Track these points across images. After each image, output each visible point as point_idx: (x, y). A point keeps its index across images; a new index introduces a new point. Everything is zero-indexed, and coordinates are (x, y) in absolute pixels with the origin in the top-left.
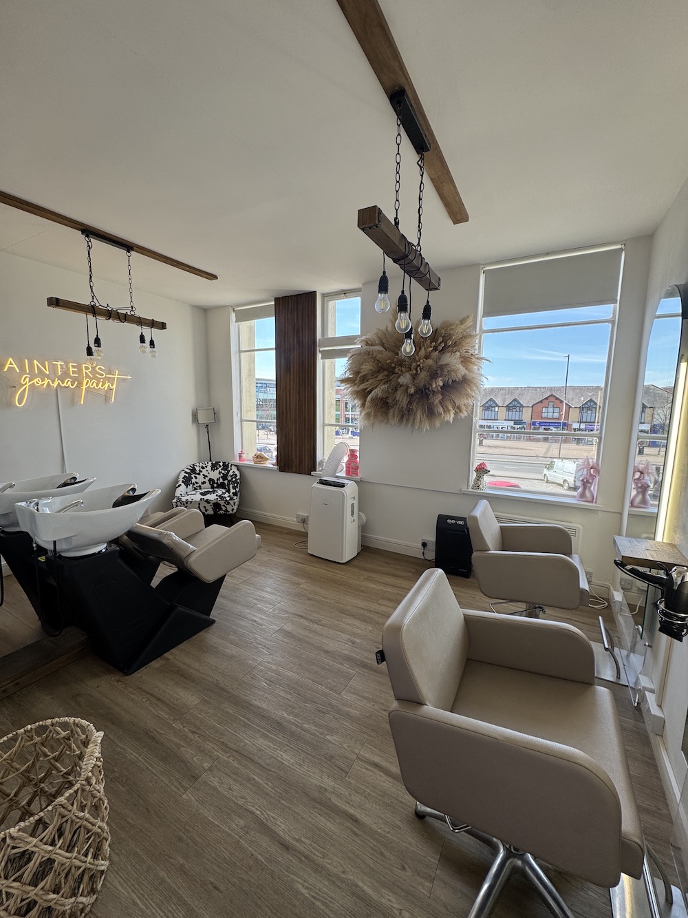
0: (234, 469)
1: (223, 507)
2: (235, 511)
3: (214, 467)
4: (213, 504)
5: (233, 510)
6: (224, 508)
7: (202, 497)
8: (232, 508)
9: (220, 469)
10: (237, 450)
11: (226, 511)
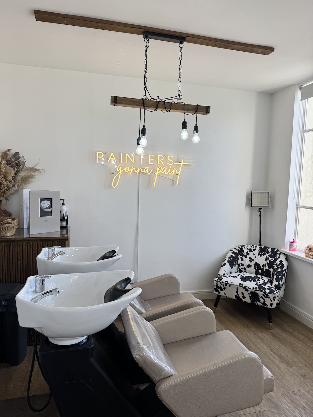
0: (282, 258)
1: (260, 299)
2: (274, 306)
3: (262, 251)
4: (252, 292)
5: (271, 305)
6: (262, 301)
7: (242, 282)
8: (271, 302)
9: (267, 255)
10: (289, 237)
11: (264, 303)
